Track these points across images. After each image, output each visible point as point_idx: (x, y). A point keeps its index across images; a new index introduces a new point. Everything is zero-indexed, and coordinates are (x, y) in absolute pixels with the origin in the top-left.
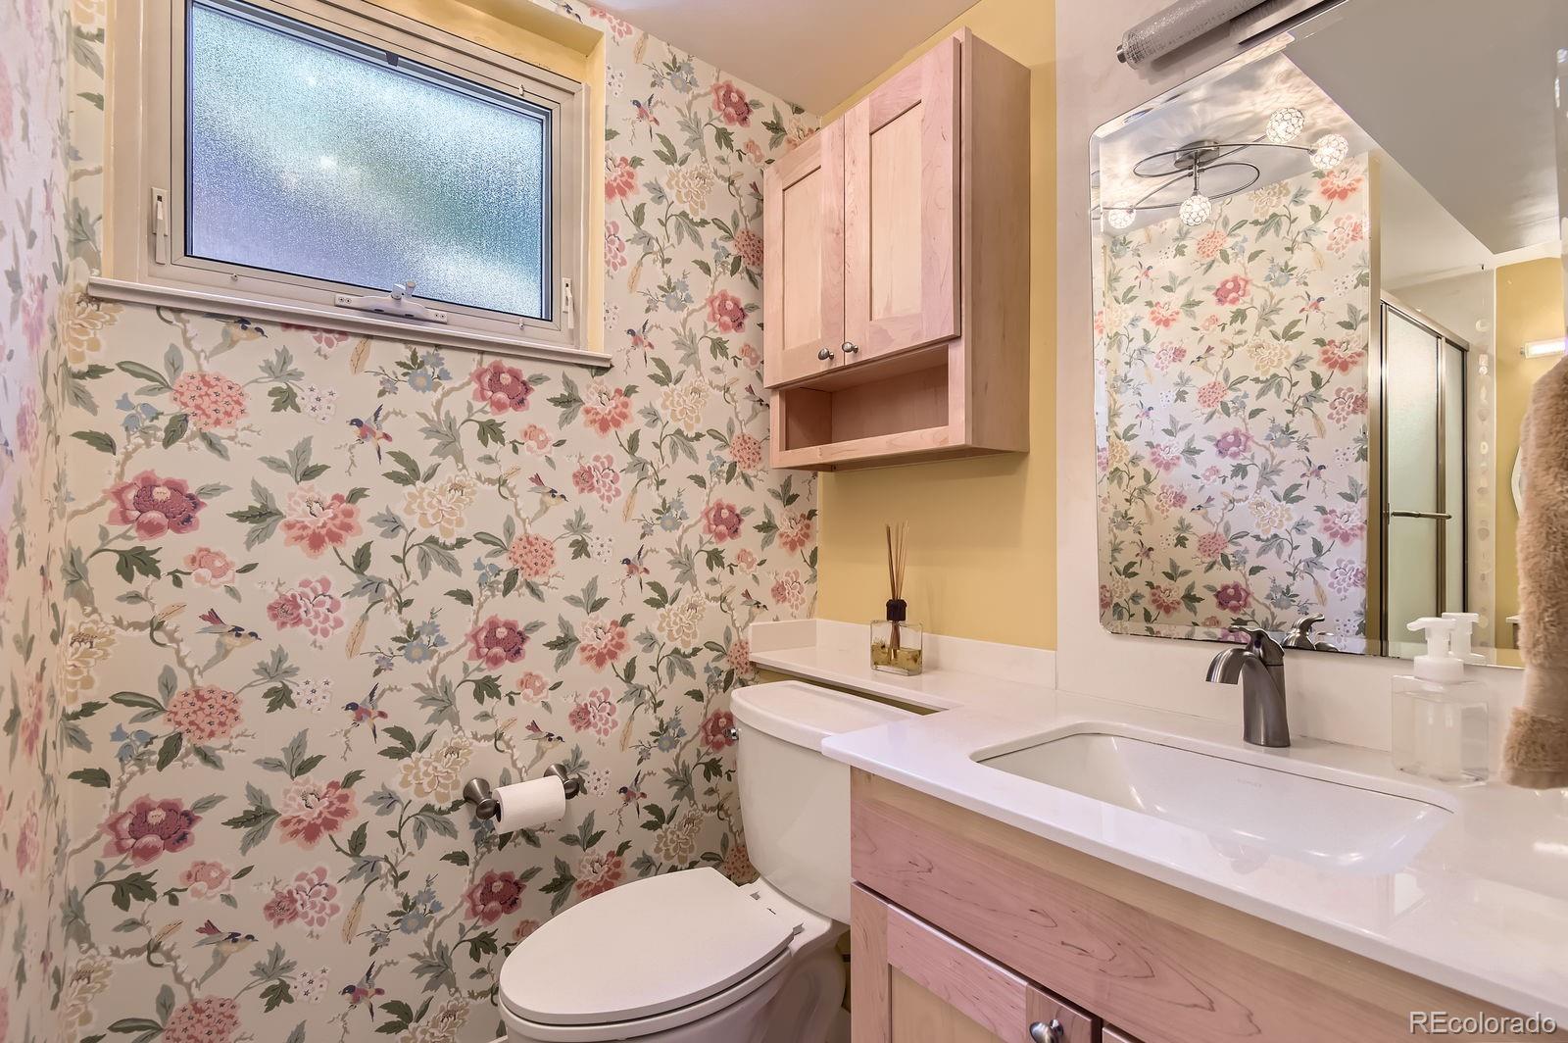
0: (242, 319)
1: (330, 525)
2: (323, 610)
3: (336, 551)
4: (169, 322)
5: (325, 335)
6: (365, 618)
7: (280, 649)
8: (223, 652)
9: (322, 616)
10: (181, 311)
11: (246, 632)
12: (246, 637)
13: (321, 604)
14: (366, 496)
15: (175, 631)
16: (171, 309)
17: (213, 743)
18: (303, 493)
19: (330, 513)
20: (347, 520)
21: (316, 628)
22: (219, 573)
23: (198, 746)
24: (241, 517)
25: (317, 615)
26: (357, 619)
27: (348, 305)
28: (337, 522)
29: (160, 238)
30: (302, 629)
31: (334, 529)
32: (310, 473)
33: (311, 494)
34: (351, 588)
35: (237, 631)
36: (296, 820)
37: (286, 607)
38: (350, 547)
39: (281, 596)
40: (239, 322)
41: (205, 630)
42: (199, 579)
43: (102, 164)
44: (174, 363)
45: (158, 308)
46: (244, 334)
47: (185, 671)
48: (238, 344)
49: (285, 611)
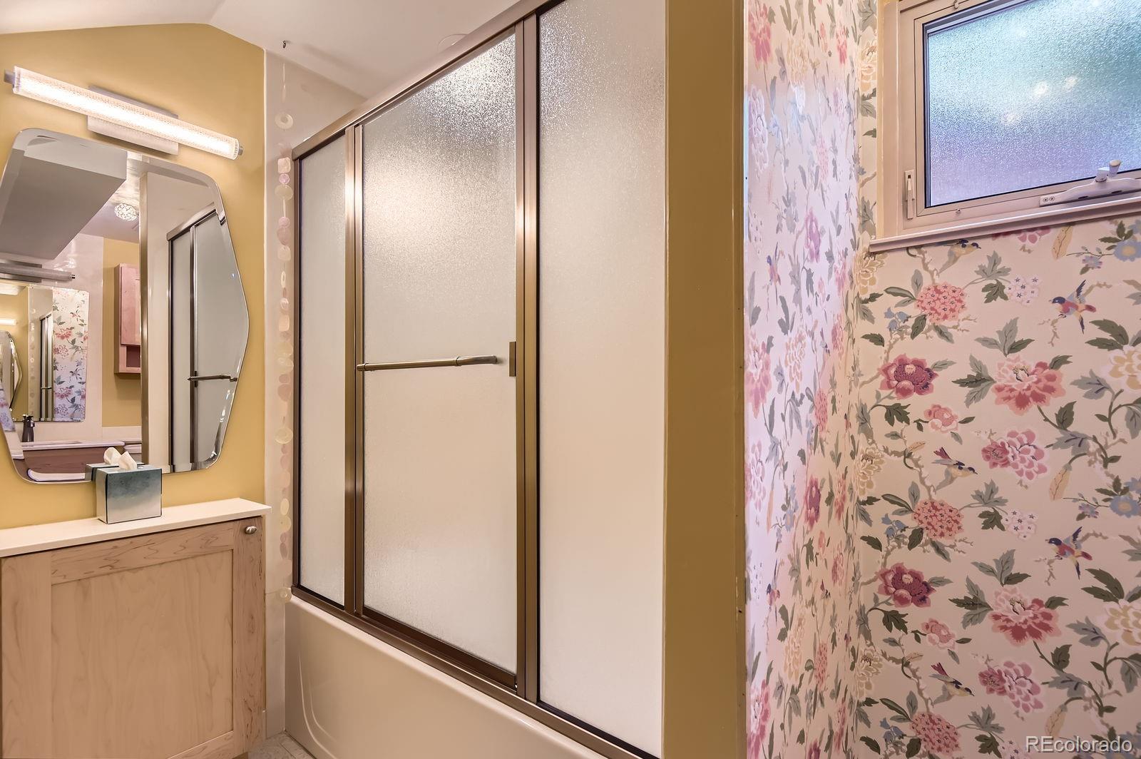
0: (962, 240)
1: (1034, 388)
2: (1028, 457)
3: (1041, 411)
4: (914, 256)
5: (1028, 234)
6: (1068, 467)
7: (992, 483)
8: (950, 479)
9: (1028, 462)
10: (922, 246)
11: (967, 466)
12: (965, 469)
13: (1027, 452)
14: (1069, 362)
15: (919, 460)
16: (915, 247)
17: (942, 541)
18: (1010, 363)
19: (1034, 378)
20: (1050, 384)
21: (1022, 470)
22: (947, 423)
23: (933, 540)
24: (962, 383)
25: (1023, 460)
26: (1060, 468)
27: (1052, 202)
28: (1041, 385)
29: (910, 202)
30: (1009, 470)
31: (1038, 391)
32: (1017, 347)
33: (1017, 363)
34: (1054, 441)
35: (960, 465)
36: (1005, 618)
37: (997, 452)
38: (1053, 406)
39: (993, 442)
40: (960, 243)
41: (937, 462)
42: (934, 426)
43: (876, 171)
44: (917, 283)
45: (907, 249)
46: (963, 250)
47: (924, 487)
48: (960, 259)
49: (996, 454)
